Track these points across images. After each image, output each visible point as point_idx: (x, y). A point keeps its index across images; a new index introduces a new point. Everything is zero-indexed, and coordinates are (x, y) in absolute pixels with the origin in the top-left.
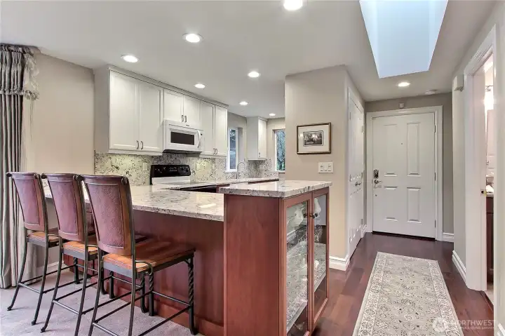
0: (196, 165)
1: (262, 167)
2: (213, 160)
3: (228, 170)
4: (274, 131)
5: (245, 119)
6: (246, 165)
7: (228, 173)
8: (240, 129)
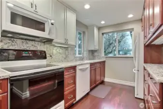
0: (52, 51)
1: (96, 54)
2: (66, 48)
3: (77, 55)
4: (103, 34)
5: (86, 27)
6: (88, 52)
7: (77, 57)
8: (84, 33)
